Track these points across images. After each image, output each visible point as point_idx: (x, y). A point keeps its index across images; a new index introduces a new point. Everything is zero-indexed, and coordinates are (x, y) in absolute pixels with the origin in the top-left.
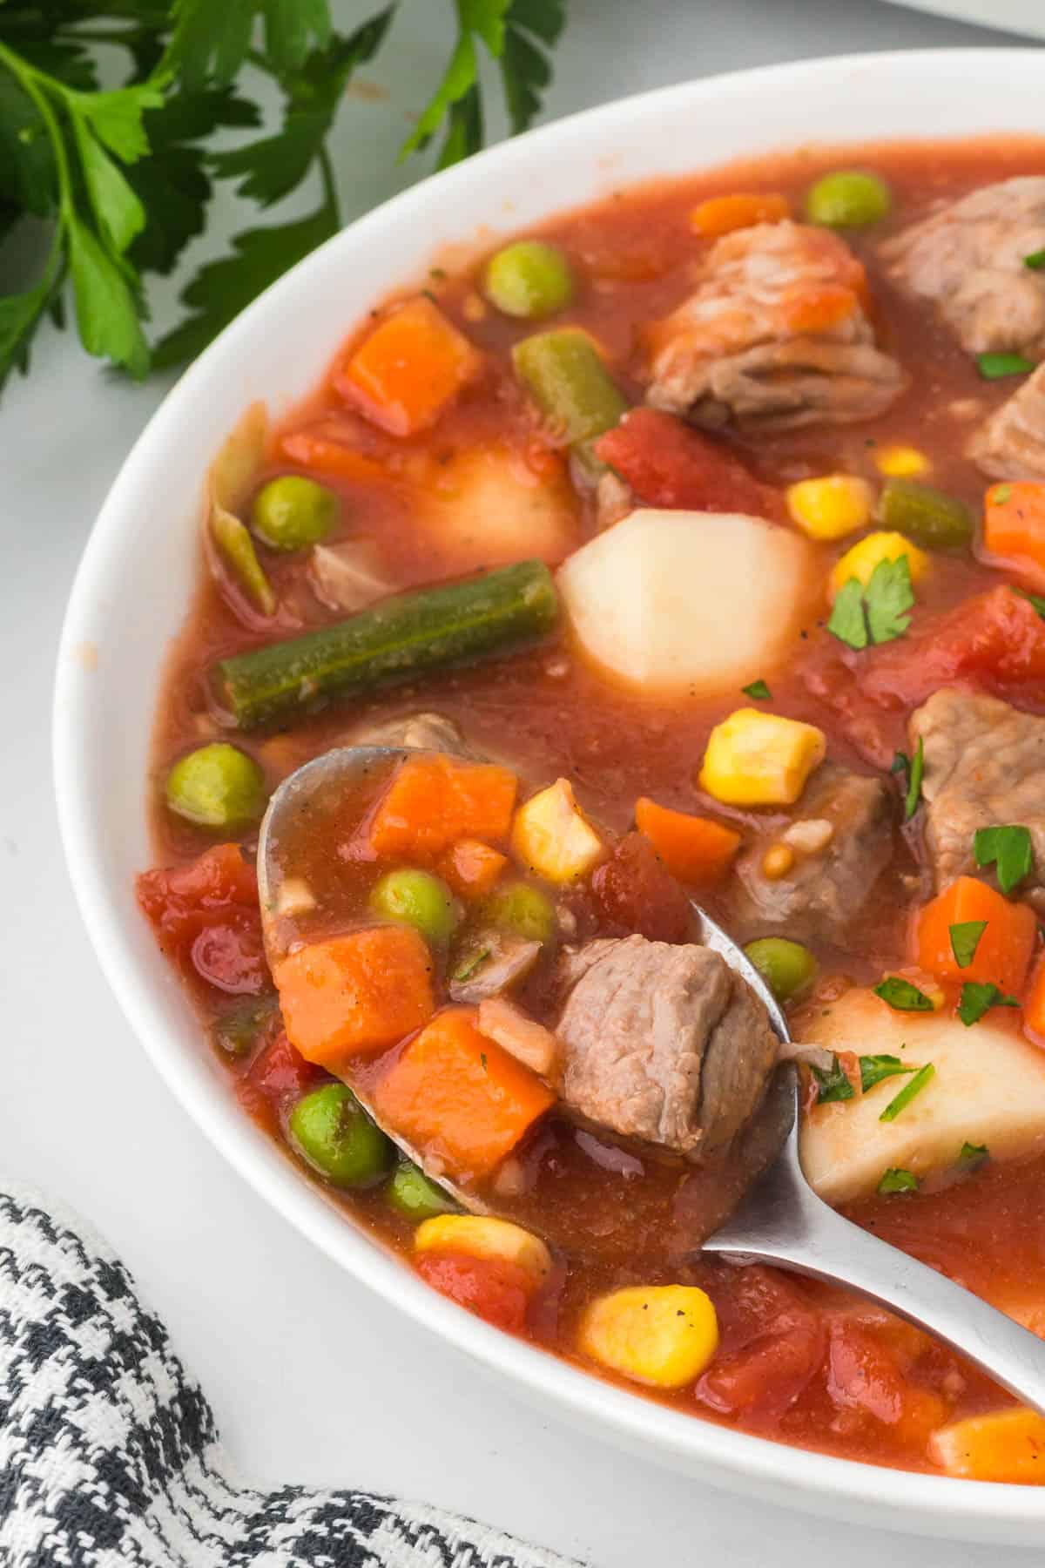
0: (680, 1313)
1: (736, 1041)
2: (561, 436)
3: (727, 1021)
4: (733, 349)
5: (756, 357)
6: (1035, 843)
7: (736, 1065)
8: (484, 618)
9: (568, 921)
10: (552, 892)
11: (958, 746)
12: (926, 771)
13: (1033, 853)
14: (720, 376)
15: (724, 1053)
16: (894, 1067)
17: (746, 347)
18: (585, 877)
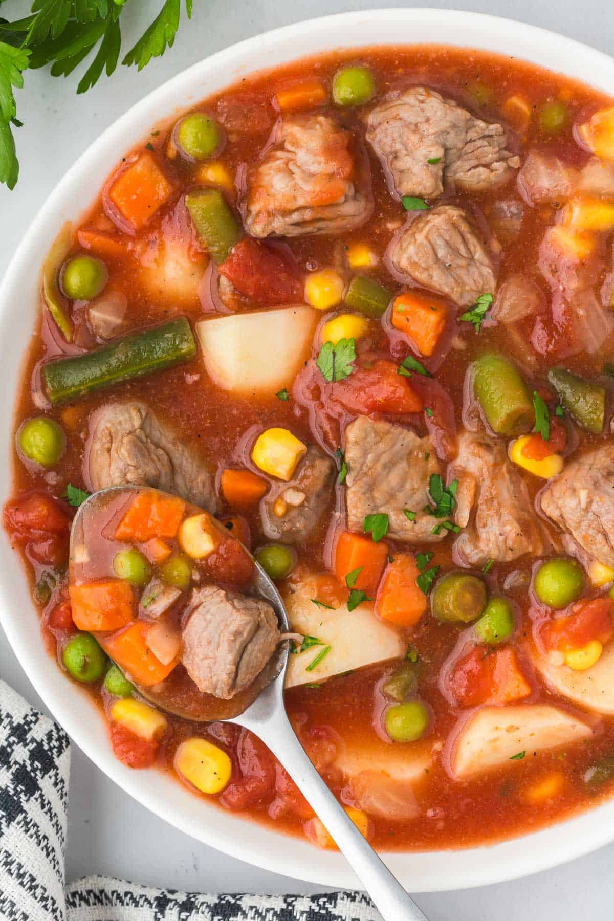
0: (215, 773)
1: (257, 648)
2: (206, 248)
3: (254, 640)
4: (286, 213)
5: (296, 217)
6: (390, 521)
7: (257, 657)
8: (163, 360)
9: (196, 577)
10: (191, 562)
11: (365, 454)
12: (348, 469)
13: (389, 525)
14: (279, 225)
15: (251, 654)
16: (315, 641)
17: (290, 212)
18: (205, 559)
